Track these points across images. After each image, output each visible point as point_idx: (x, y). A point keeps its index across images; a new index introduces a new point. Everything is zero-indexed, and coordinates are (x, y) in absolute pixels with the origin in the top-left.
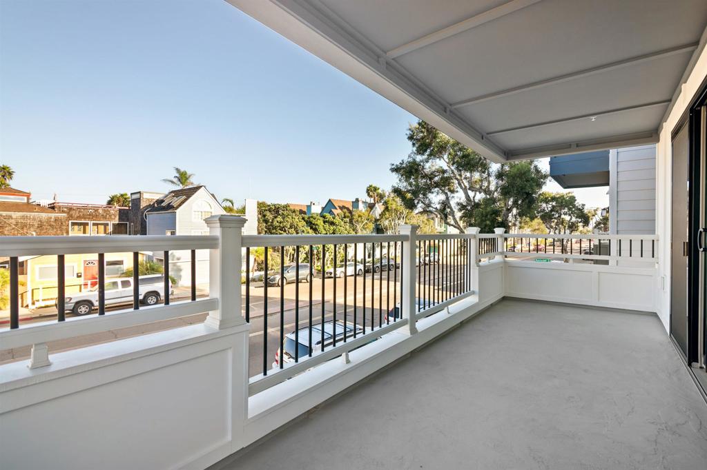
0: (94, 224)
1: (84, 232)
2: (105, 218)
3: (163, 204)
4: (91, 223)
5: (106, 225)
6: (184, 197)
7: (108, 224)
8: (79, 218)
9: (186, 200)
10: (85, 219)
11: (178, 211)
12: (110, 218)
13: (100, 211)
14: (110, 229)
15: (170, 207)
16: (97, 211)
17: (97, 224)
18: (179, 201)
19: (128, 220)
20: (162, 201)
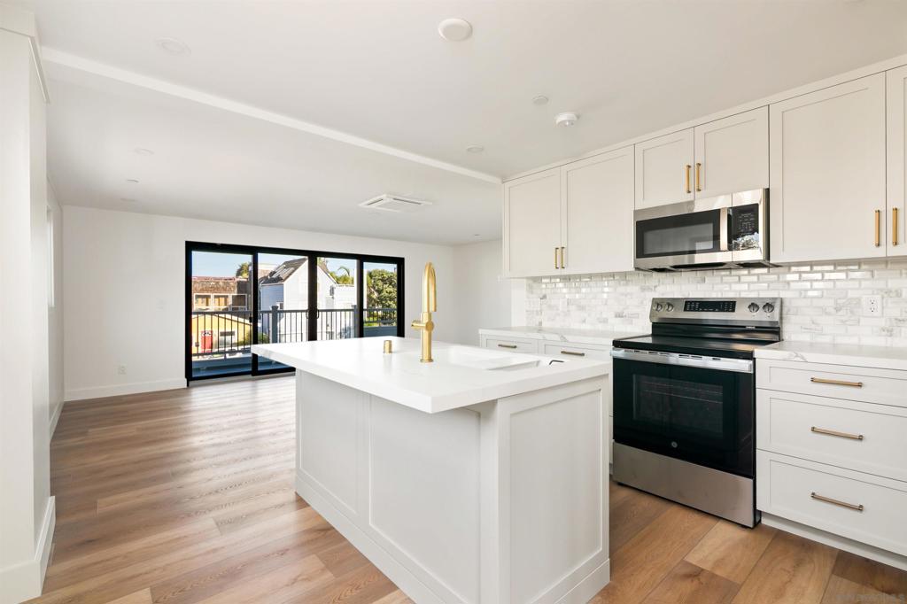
0: (216, 297)
1: (207, 305)
2: (225, 290)
3: (274, 276)
4: (212, 295)
5: (226, 297)
6: (292, 269)
7: (227, 296)
8: (202, 290)
9: (293, 271)
10: (207, 291)
11: (285, 283)
12: (230, 291)
13: (221, 283)
14: (230, 301)
15: (279, 279)
16: (218, 283)
17: (218, 297)
18: (287, 274)
19: (246, 292)
20: (275, 273)
